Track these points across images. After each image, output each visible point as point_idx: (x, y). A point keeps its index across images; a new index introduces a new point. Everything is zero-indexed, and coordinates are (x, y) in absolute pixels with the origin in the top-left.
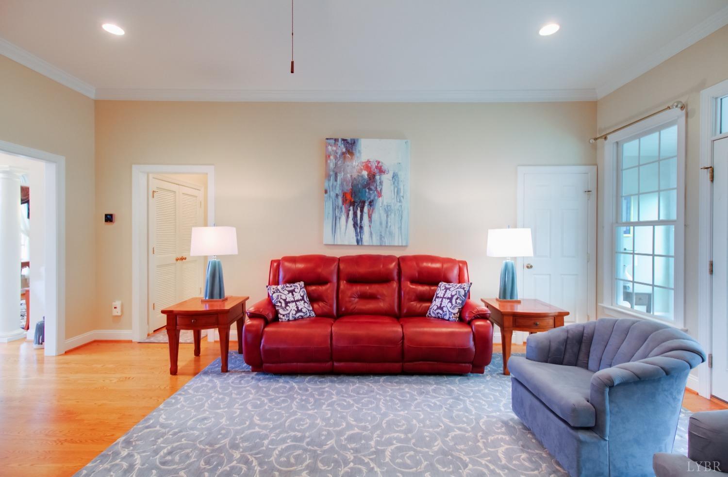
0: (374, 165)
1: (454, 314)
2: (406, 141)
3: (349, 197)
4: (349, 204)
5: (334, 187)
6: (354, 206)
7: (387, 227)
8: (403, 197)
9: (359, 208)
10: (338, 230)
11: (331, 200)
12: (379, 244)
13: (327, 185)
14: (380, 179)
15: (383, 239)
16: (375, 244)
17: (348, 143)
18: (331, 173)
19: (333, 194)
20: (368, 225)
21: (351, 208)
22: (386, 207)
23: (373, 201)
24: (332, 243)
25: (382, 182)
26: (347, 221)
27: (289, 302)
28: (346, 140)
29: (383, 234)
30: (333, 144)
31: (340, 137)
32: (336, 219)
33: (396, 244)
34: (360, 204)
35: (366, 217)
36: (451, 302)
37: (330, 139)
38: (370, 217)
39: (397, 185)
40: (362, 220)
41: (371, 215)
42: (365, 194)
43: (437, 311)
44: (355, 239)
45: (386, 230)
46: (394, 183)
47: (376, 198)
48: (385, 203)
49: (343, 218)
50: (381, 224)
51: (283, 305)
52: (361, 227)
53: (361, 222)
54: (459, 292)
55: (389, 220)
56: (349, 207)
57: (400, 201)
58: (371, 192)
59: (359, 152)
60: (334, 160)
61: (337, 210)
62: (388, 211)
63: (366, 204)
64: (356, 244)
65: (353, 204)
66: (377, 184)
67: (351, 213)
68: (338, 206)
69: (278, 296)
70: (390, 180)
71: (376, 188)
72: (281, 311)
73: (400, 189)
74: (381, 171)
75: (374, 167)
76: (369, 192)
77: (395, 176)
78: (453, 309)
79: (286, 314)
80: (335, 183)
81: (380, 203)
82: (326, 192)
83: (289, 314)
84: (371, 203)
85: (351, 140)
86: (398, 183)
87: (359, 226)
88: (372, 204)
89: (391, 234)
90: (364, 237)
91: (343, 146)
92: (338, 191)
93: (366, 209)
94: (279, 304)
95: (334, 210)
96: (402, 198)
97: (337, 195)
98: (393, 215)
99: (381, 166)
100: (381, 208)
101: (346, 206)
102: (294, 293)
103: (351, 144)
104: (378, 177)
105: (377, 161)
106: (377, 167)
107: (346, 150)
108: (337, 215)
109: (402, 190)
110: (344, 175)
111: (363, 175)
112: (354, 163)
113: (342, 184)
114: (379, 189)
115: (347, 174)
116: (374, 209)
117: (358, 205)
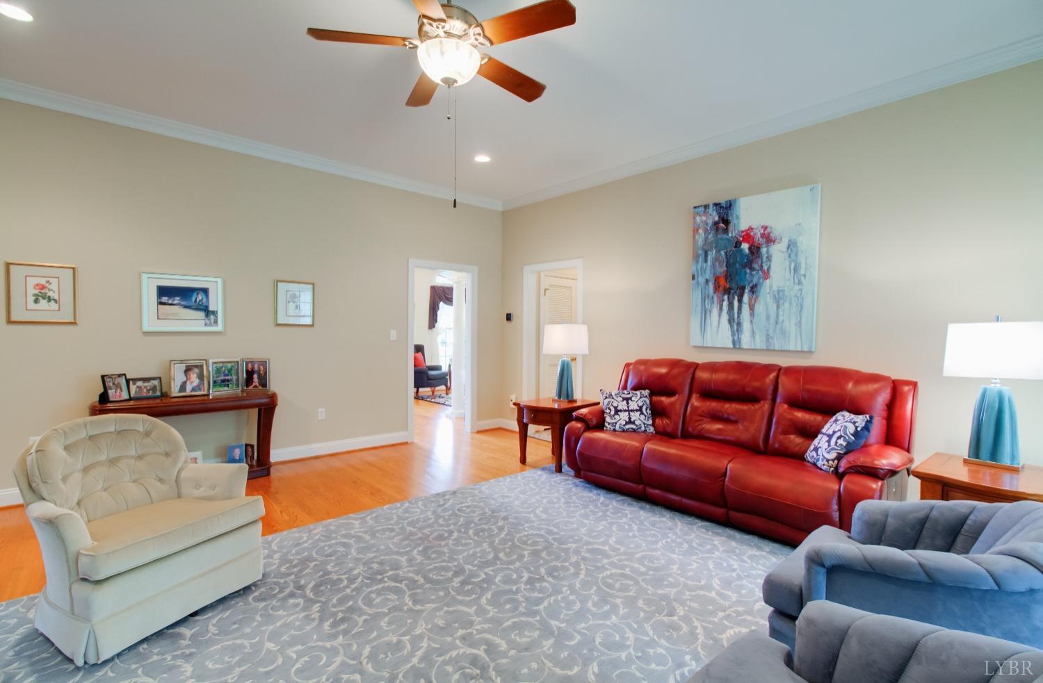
0: (758, 233)
1: (828, 461)
2: (811, 186)
3: (722, 282)
4: (722, 292)
5: (703, 270)
6: (729, 294)
7: (777, 323)
8: (804, 276)
9: (736, 297)
10: (708, 328)
11: (700, 288)
12: (765, 347)
13: (695, 269)
14: (767, 252)
15: (770, 340)
16: (758, 347)
17: (721, 207)
18: (700, 252)
19: (701, 280)
20: (749, 321)
21: (726, 297)
22: (776, 293)
23: (756, 285)
24: (701, 345)
25: (771, 256)
26: (720, 315)
27: (621, 411)
28: (720, 204)
29: (771, 333)
30: (702, 213)
31: (711, 202)
32: (705, 313)
33: (792, 348)
34: (738, 292)
35: (745, 308)
36: (829, 441)
37: (699, 207)
38: (752, 308)
39: (794, 258)
40: (741, 313)
41: (754, 305)
42: (745, 277)
43: (813, 453)
44: (731, 338)
45: (775, 328)
46: (789, 257)
47: (761, 280)
48: (775, 288)
49: (715, 311)
50: (768, 318)
51: (613, 413)
52: (739, 324)
53: (739, 317)
55: (781, 313)
56: (723, 296)
57: (800, 283)
58: (754, 273)
59: (738, 217)
60: (704, 234)
61: (707, 301)
62: (779, 298)
63: (747, 291)
64: (732, 346)
65: (727, 291)
66: (762, 261)
67: (725, 304)
68: (708, 296)
69: (609, 402)
70: (783, 252)
71: (762, 266)
72: (608, 419)
73: (800, 264)
74: (769, 239)
75: (759, 235)
76: (751, 274)
77: (792, 245)
78: (828, 452)
79: (613, 424)
80: (705, 265)
81: (767, 287)
82: (693, 278)
83: (616, 423)
84: (754, 289)
85: (726, 202)
86: (796, 255)
87: (736, 321)
88: (755, 289)
89: (783, 332)
90: (742, 336)
91: (715, 213)
92: (708, 275)
93: (746, 298)
94: (608, 411)
95: (703, 300)
96: (802, 278)
97: (707, 281)
98: (787, 305)
99: (769, 233)
100: (768, 295)
101: (719, 294)
102: (630, 401)
103: (726, 208)
104: (764, 250)
105: (762, 227)
106: (763, 236)
107: (719, 217)
108: (707, 307)
109: (803, 266)
110: (716, 252)
111: (742, 250)
112: (730, 235)
113: (713, 266)
114: (765, 268)
115: (720, 251)
116: (757, 297)
117: (735, 292)
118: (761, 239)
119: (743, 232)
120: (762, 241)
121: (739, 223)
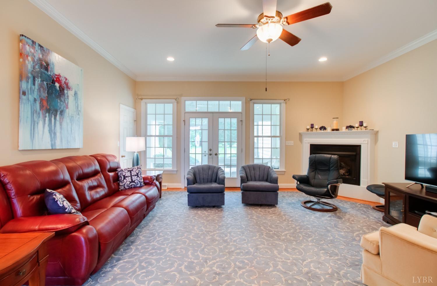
0: (63, 80)
1: (142, 182)
2: (81, 68)
3: (45, 103)
4: (45, 111)
5: (32, 91)
6: (49, 113)
7: (71, 134)
8: (80, 111)
9: (53, 116)
10: (36, 135)
11: (30, 103)
13: (26, 87)
14: (67, 93)
15: (69, 143)
16: (64, 148)
17: (44, 51)
18: (30, 75)
19: (31, 98)
20: (60, 132)
21: (47, 114)
22: (70, 117)
23: (63, 111)
24: (31, 149)
25: (69, 96)
26: (44, 127)
28: (42, 47)
29: (69, 139)
30: (31, 45)
31: (38, 41)
32: (34, 124)
33: (76, 147)
35: (58, 123)
37: (28, 38)
38: (61, 124)
40: (55, 127)
41: (62, 123)
42: (58, 104)
43: (131, 184)
44: (50, 142)
45: (71, 136)
46: (75, 100)
47: (65, 109)
48: (70, 114)
49: (41, 123)
50: (68, 131)
52: (55, 134)
53: (54, 129)
55: (73, 128)
56: (46, 114)
57: (79, 114)
58: (62, 103)
59: (54, 64)
60: (32, 63)
61: (35, 115)
62: (72, 120)
63: (58, 113)
64: (50, 148)
65: (48, 111)
66: (65, 98)
67: (47, 119)
68: (36, 111)
70: (73, 96)
71: (65, 101)
74: (68, 88)
75: (63, 82)
76: (60, 103)
77: (76, 94)
80: (33, 87)
81: (67, 113)
82: (24, 93)
85: (47, 49)
86: (77, 100)
87: (53, 132)
88: (62, 113)
89: (74, 138)
90: (56, 141)
91: (39, 52)
92: (36, 95)
93: (58, 117)
95: (32, 114)
96: (79, 112)
97: (35, 100)
98: (74, 124)
99: (68, 83)
100: (68, 118)
101: (43, 112)
104: (66, 91)
105: (65, 78)
107: (43, 57)
108: (35, 120)
109: (80, 107)
110: (41, 81)
111: (56, 86)
112: (49, 73)
113: (39, 90)
114: (66, 102)
115: (44, 81)
116: (63, 118)
117: (53, 113)
118: (64, 84)
119: (56, 75)
120: (65, 85)
121: (54, 67)
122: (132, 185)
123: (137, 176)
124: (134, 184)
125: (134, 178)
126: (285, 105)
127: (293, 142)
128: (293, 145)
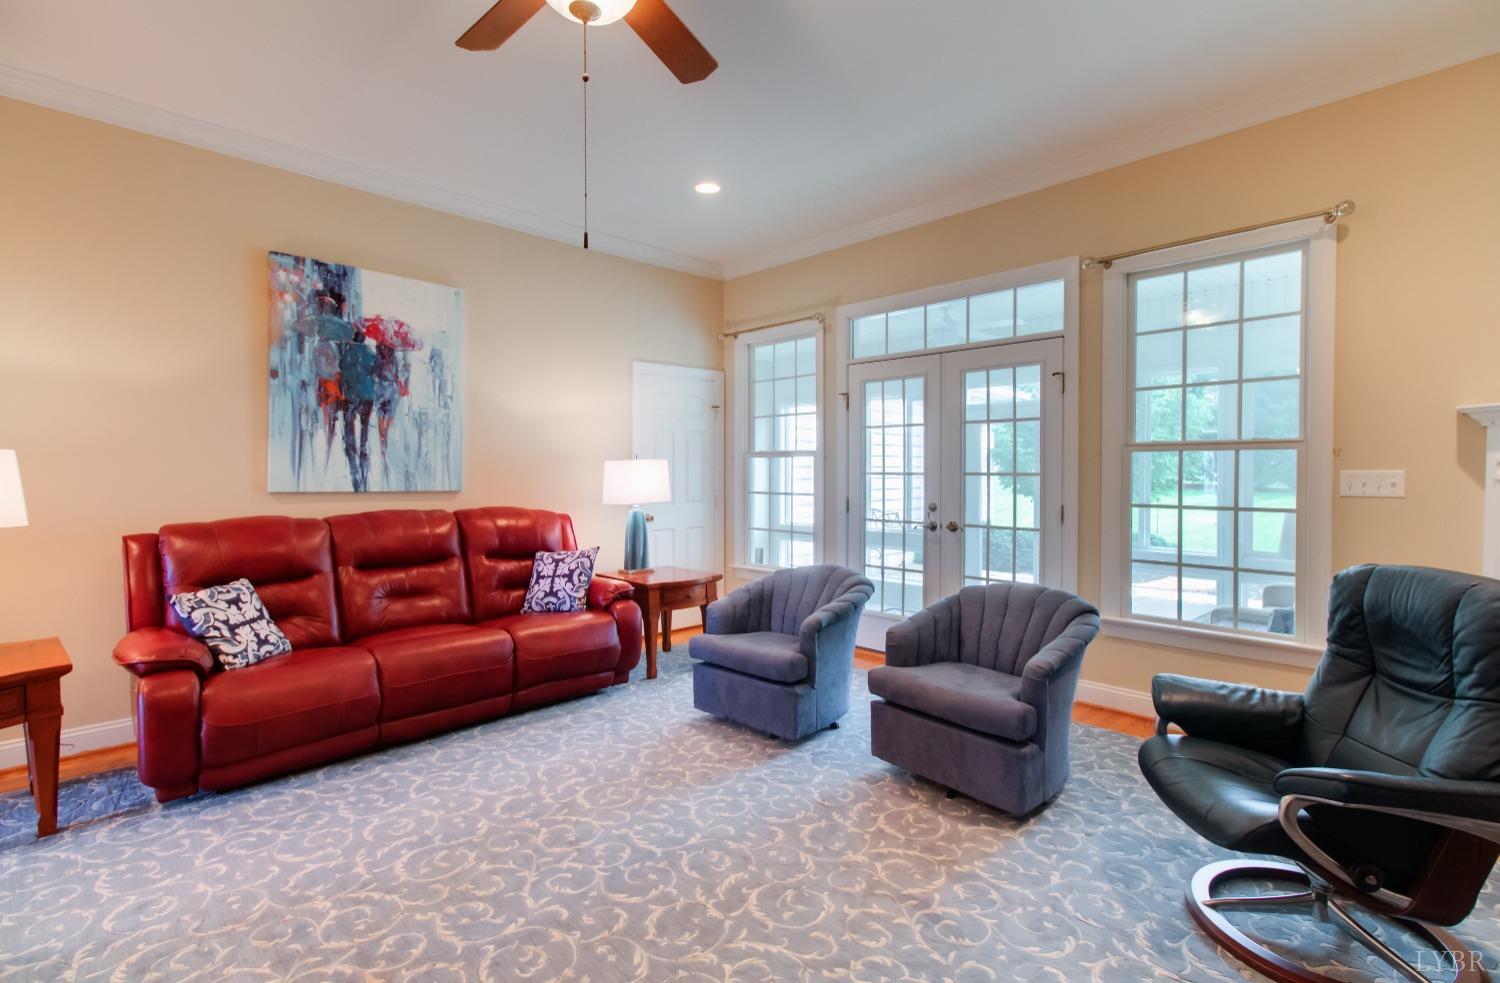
0: (390, 330)
1: (580, 599)
2: (455, 290)
3: (333, 390)
4: (334, 405)
5: (295, 366)
6: (346, 410)
7: (419, 455)
8: (451, 398)
9: (358, 416)
11: (289, 394)
12: (403, 489)
13: (278, 360)
14: (404, 358)
15: (411, 479)
16: (394, 489)
17: (329, 271)
18: (288, 333)
19: (292, 381)
20: (379, 451)
21: (340, 414)
22: (417, 415)
23: (389, 401)
24: (295, 490)
25: (409, 365)
26: (330, 442)
27: (237, 626)
28: (325, 265)
29: (412, 470)
30: (291, 268)
31: (310, 254)
32: (301, 437)
33: (439, 488)
34: (361, 407)
35: (374, 434)
36: (570, 580)
37: (283, 254)
38: (383, 434)
39: (439, 374)
40: (366, 440)
41: (386, 430)
42: (372, 387)
43: (546, 600)
44: (350, 478)
45: (417, 462)
46: (433, 371)
47: (396, 396)
48: (415, 408)
49: (321, 435)
50: (407, 448)
51: (226, 633)
52: (364, 456)
53: (363, 445)
54: (582, 563)
55: (424, 442)
56: (336, 412)
57: (446, 406)
58: (386, 384)
59: (357, 296)
60: (294, 305)
61: (303, 417)
62: (421, 423)
63: (375, 408)
64: (352, 490)
65: (343, 405)
66: (397, 369)
67: (340, 425)
68: (307, 409)
69: (206, 615)
70: (424, 363)
71: (396, 377)
72: (224, 647)
73: (446, 384)
74: (407, 343)
75: (392, 332)
76: (381, 384)
77: (434, 356)
78: (576, 592)
79: (241, 653)
81: (404, 407)
82: (274, 374)
83: (246, 650)
84: (385, 407)
85: (338, 266)
86: (441, 371)
87: (359, 452)
88: (388, 408)
89: (427, 468)
90: (369, 475)
91: (316, 276)
92: (305, 373)
93: (374, 418)
94: (213, 633)
95: (297, 415)
96: (449, 400)
97: (304, 385)
98: (431, 432)
99: (406, 334)
100: (406, 417)
101: (329, 408)
102: (240, 604)
103: (338, 276)
104: (399, 355)
105: (396, 322)
106: (397, 333)
107: (325, 285)
108: (304, 428)
109: (449, 385)
110: (320, 341)
111: (365, 347)
112: (345, 319)
113: (316, 361)
114: (402, 379)
115: (328, 339)
116: (391, 419)
117: (356, 408)
118: (395, 339)
119: (367, 320)
120: (397, 341)
121: (359, 304)
122: (547, 604)
123: (566, 579)
124: (554, 600)
125: (560, 583)
126: (1334, 243)
127: (1401, 472)
128: (1400, 491)
